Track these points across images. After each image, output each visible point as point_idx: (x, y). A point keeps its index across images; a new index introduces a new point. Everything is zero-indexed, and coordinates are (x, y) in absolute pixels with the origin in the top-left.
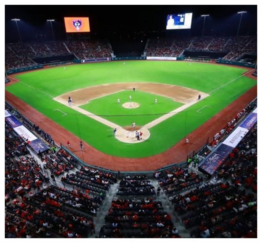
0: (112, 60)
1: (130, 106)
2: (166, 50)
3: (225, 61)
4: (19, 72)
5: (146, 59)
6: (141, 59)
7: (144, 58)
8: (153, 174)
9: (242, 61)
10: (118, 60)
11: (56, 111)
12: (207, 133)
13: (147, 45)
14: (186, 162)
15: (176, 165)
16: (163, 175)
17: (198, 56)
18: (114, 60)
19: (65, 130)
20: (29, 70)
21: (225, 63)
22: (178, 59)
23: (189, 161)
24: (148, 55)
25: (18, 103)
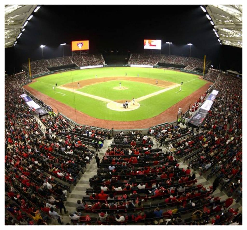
0: (103, 67)
1: (120, 89)
2: (145, 61)
3: (186, 70)
4: (38, 77)
5: (130, 66)
6: (126, 66)
7: (129, 65)
8: (147, 131)
9: (195, 71)
10: (109, 67)
11: (58, 94)
12: (187, 105)
13: (131, 57)
14: (176, 121)
15: (168, 124)
16: (157, 131)
17: (168, 66)
18: (106, 66)
19: (63, 104)
20: (45, 75)
21: (185, 71)
22: (154, 67)
23: (179, 121)
24: (131, 63)
25: (33, 92)
